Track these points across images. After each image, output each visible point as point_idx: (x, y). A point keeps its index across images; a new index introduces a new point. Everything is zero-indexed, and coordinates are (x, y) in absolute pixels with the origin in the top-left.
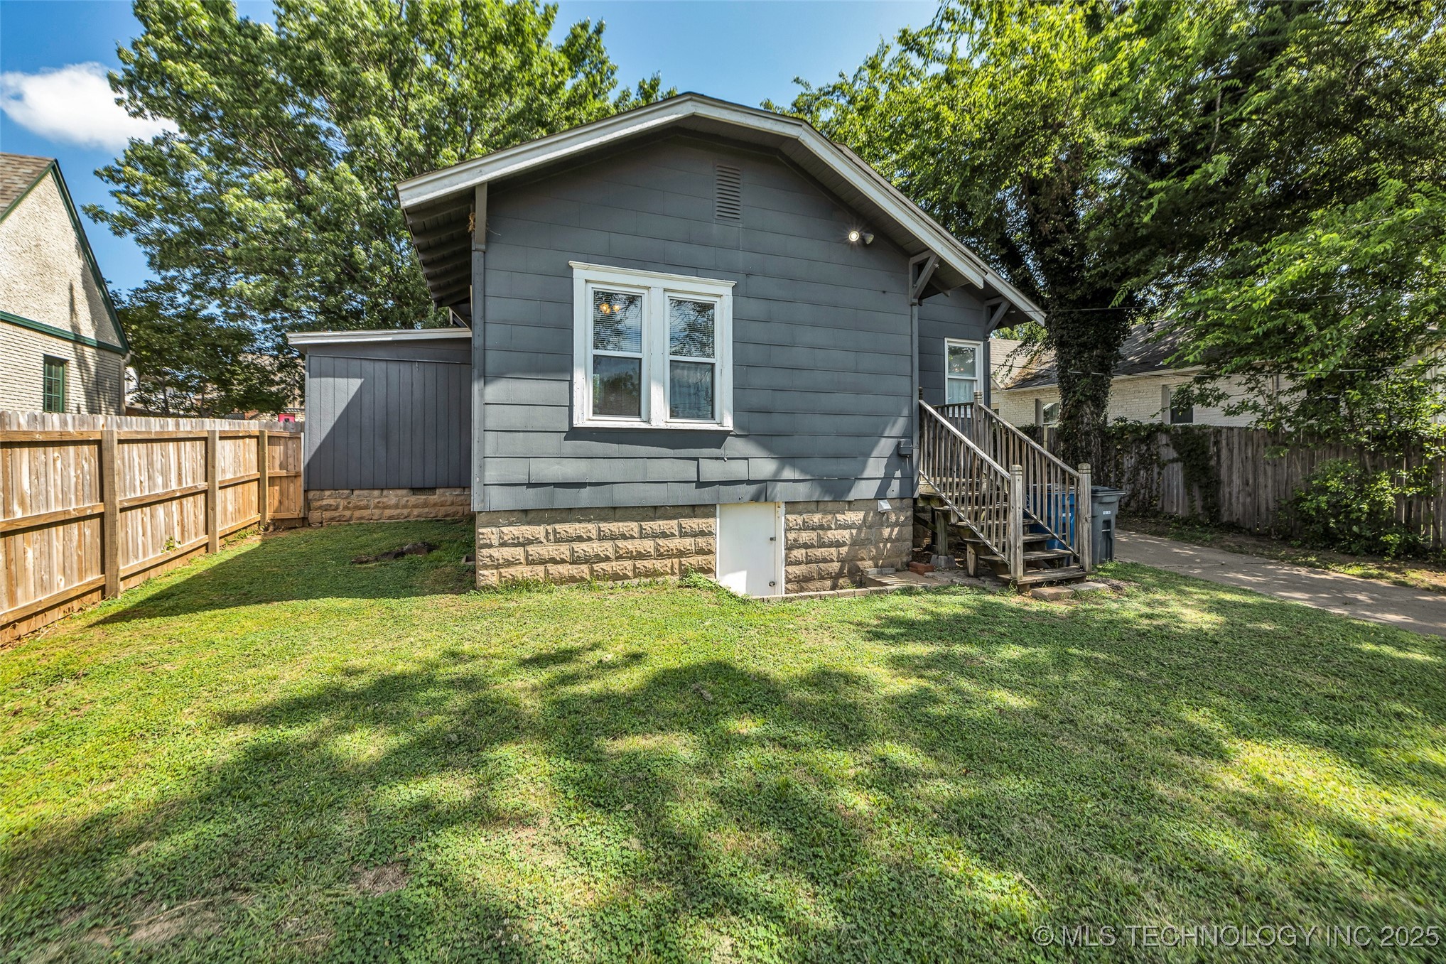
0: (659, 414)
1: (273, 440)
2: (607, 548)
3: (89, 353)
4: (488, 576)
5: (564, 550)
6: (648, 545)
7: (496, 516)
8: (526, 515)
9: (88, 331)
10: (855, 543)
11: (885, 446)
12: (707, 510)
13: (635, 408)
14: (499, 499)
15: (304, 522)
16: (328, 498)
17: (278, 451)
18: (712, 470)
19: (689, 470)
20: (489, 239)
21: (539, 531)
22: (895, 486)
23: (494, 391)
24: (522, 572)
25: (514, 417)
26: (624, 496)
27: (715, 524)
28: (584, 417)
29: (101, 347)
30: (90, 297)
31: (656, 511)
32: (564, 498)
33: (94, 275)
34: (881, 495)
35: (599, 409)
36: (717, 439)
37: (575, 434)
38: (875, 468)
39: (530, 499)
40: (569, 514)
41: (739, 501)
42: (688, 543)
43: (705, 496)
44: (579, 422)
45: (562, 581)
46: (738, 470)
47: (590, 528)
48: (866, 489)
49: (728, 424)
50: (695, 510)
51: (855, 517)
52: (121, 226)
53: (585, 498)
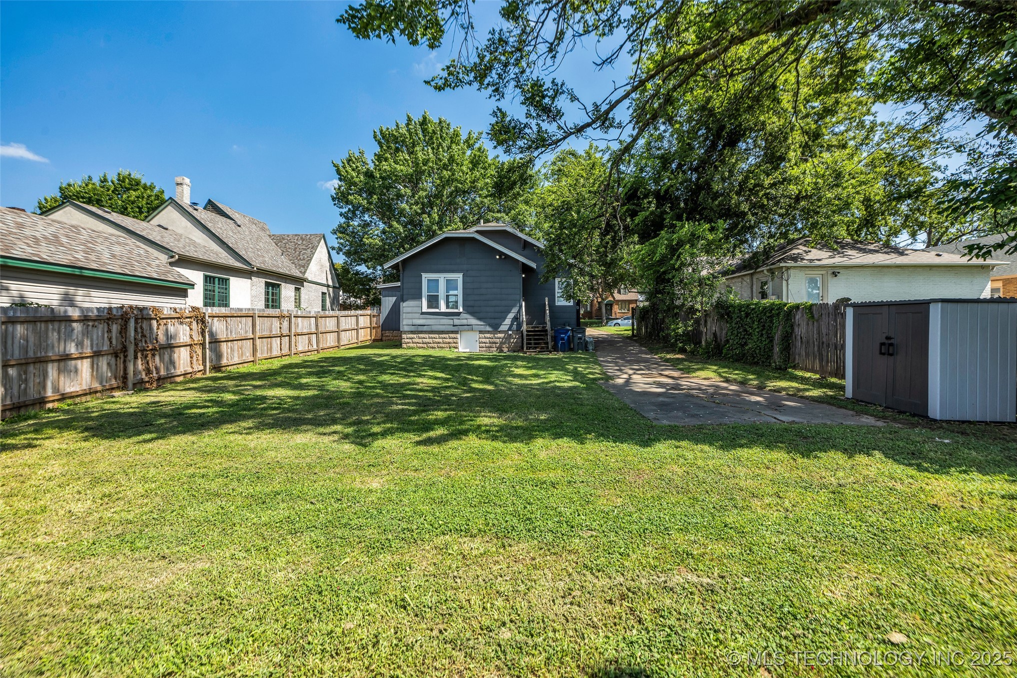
0: (443, 308)
1: (374, 316)
2: (431, 341)
3: (331, 290)
4: (404, 346)
5: (420, 341)
6: (441, 340)
7: (406, 332)
8: (412, 332)
9: (330, 283)
10: (501, 343)
11: (511, 316)
12: (456, 332)
13: (437, 307)
14: (406, 328)
15: (381, 340)
16: (387, 333)
17: (375, 319)
18: (457, 322)
19: (451, 322)
20: (403, 270)
21: (415, 336)
22: (515, 327)
23: (405, 304)
24: (411, 345)
25: (409, 310)
26: (435, 328)
27: (458, 336)
28: (425, 309)
29: (334, 287)
30: (331, 273)
31: (442, 332)
32: (421, 328)
33: (332, 265)
34: (510, 329)
35: (429, 307)
36: (458, 314)
37: (423, 313)
38: (508, 321)
39: (413, 328)
40: (421, 332)
41: (465, 330)
42: (451, 340)
43: (455, 329)
44: (424, 310)
45: (420, 348)
46: (464, 322)
47: (427, 336)
48: (504, 327)
49: (461, 310)
50: (452, 332)
51: (502, 335)
52: (339, 250)
53: (425, 328)
